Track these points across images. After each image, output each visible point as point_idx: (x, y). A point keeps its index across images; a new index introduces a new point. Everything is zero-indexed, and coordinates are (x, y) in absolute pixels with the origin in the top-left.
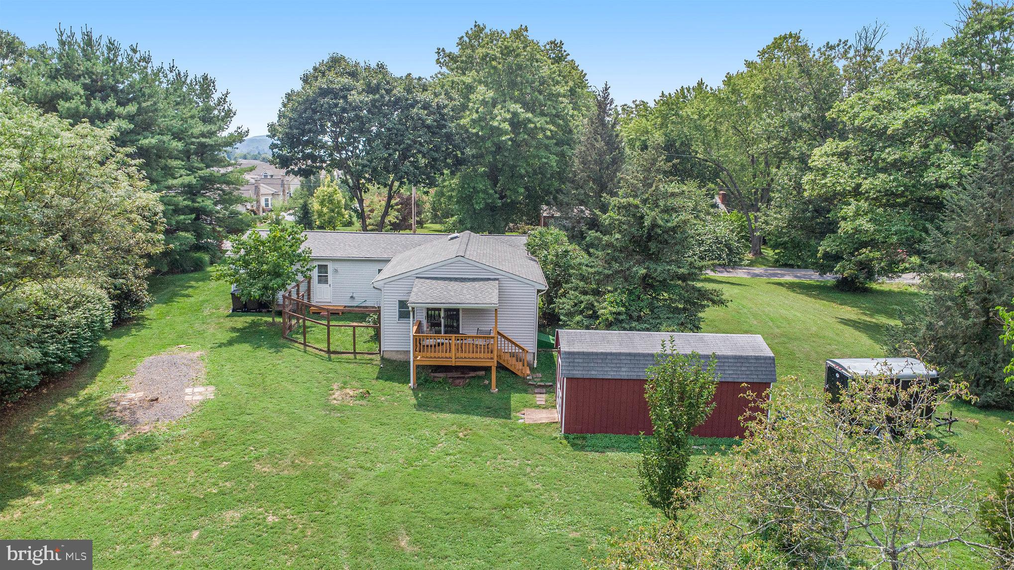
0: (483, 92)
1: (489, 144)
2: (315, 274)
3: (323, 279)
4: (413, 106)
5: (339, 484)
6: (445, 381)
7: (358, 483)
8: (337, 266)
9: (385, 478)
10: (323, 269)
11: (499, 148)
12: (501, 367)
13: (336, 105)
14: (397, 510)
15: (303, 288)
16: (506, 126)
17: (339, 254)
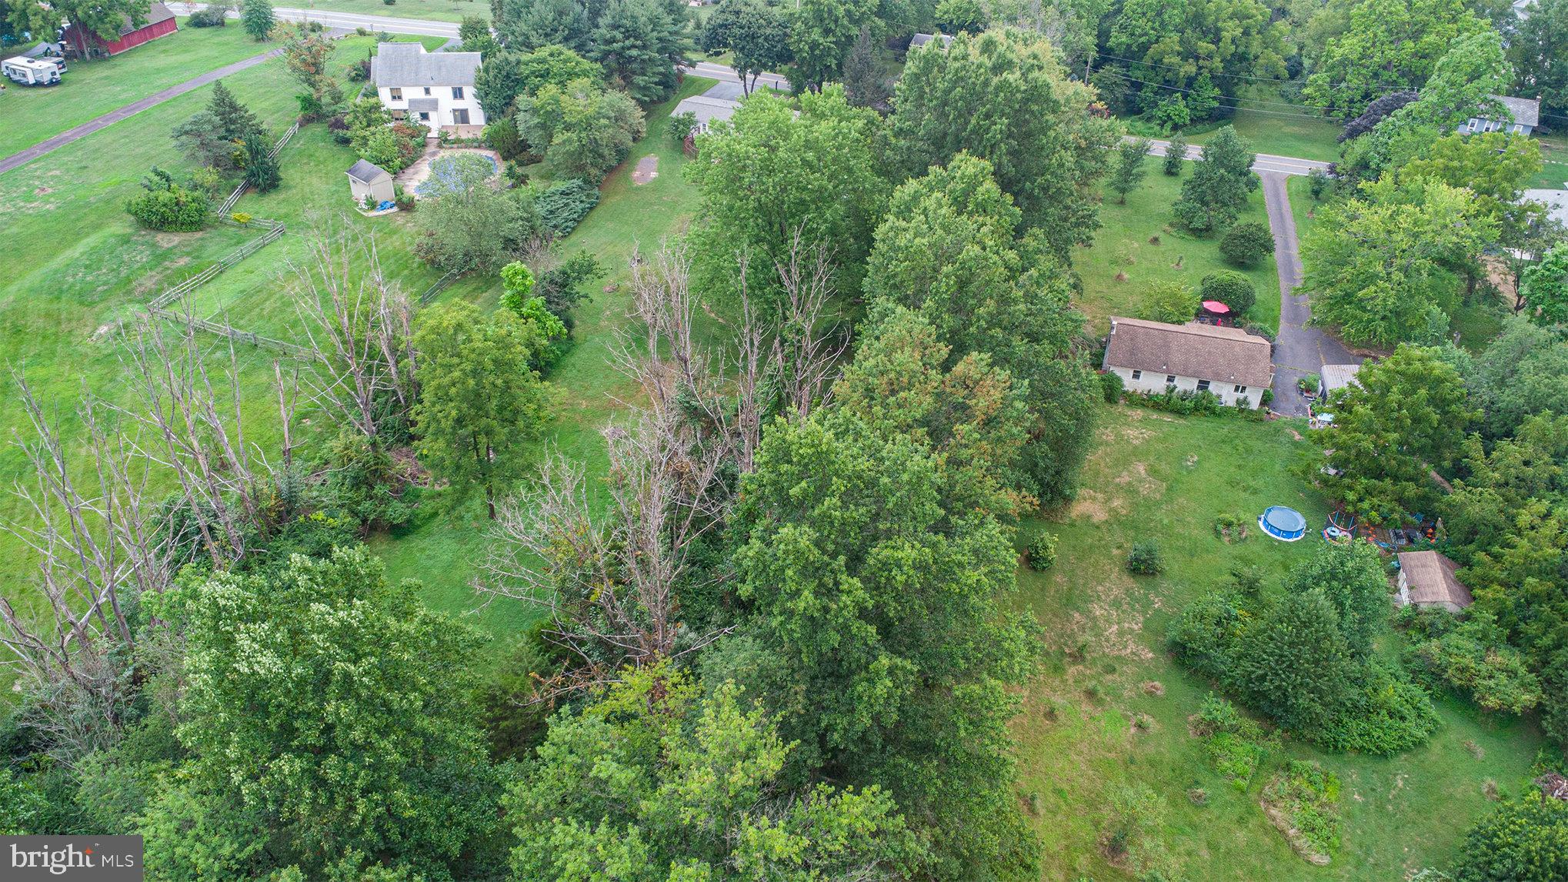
2: (701, 128)
10: (704, 125)
15: (693, 133)
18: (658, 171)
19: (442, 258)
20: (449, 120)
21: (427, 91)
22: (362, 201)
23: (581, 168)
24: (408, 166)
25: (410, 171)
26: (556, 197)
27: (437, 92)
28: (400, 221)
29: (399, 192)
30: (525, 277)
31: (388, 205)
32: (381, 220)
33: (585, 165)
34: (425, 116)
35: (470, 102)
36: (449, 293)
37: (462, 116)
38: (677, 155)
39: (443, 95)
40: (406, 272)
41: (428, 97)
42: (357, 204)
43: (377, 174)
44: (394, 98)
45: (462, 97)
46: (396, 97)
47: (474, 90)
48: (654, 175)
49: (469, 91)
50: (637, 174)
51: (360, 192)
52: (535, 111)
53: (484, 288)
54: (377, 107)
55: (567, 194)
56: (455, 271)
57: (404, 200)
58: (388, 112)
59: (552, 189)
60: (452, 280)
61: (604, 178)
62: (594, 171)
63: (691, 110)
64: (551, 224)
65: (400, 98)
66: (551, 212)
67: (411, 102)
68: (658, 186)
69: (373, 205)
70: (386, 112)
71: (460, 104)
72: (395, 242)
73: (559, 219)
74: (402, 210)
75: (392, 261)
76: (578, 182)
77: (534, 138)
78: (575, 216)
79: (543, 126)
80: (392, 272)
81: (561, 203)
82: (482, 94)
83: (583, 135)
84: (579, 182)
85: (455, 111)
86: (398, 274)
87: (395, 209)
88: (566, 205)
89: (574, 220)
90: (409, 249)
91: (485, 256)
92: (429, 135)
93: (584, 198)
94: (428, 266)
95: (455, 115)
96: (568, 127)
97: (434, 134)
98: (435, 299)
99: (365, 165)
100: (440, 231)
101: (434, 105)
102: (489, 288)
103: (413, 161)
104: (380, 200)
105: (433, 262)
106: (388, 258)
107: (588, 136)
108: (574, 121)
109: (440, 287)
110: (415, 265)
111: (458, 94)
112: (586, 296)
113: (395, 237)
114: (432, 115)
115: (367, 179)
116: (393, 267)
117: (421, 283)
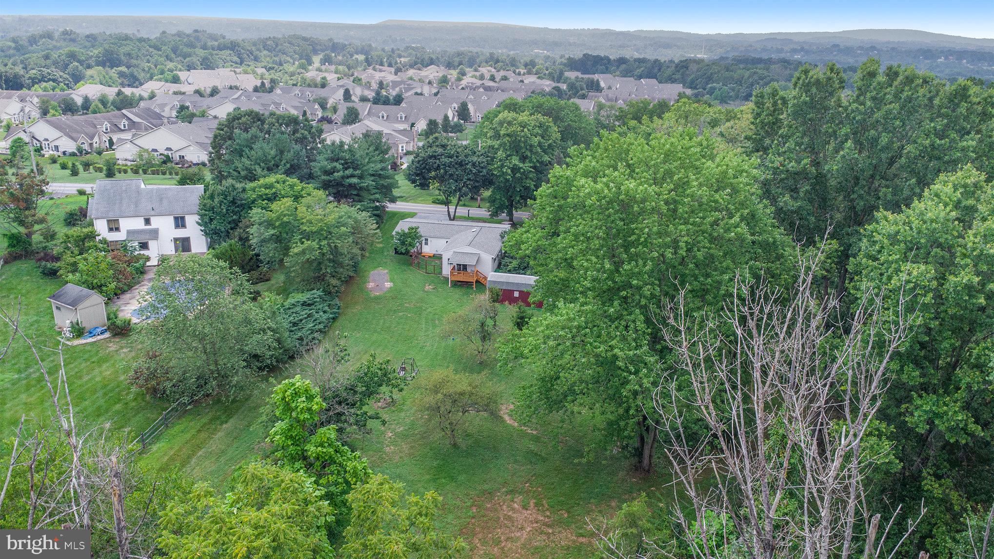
0: (501, 154)
1: (502, 179)
2: (424, 242)
3: (426, 244)
4: (467, 164)
5: (425, 310)
6: (460, 285)
7: (429, 310)
8: (432, 239)
9: (436, 309)
10: (426, 240)
11: (507, 180)
12: (477, 282)
13: (435, 163)
14: (437, 316)
15: (419, 247)
16: (509, 171)
17: (432, 235)
18: (392, 281)
19: (168, 385)
20: (169, 249)
21: (147, 221)
22: (67, 329)
23: (320, 279)
24: (124, 292)
25: (127, 296)
26: (298, 309)
27: (157, 222)
28: (113, 347)
29: (112, 317)
30: (310, 398)
31: (99, 330)
32: (88, 348)
33: (324, 275)
34: (144, 246)
35: (193, 230)
36: (177, 428)
37: (183, 244)
38: (405, 268)
39: (164, 225)
40: (118, 407)
41: (148, 227)
42: (60, 333)
43: (87, 297)
44: (111, 230)
45: (184, 226)
46: (114, 226)
47: (197, 218)
48: (388, 285)
49: (192, 221)
50: (371, 285)
51: (64, 320)
52: (270, 224)
53: (223, 418)
54: (92, 236)
55: (309, 305)
56: (185, 399)
57: (118, 322)
58: (104, 241)
59: (290, 300)
60: (182, 412)
61: (343, 289)
62: (334, 282)
63: (414, 225)
64: (296, 337)
65: (118, 229)
66: (295, 324)
67: (129, 232)
68: (395, 295)
69: (79, 331)
70: (101, 242)
71: (181, 233)
72: (107, 370)
73: (304, 331)
74: (115, 335)
75: (100, 394)
76: (317, 293)
77: (269, 252)
78: (321, 326)
79: (278, 239)
80: (99, 408)
81: (304, 313)
82: (207, 219)
83: (324, 243)
84: (320, 293)
85: (176, 240)
86: (107, 411)
87: (107, 335)
88: (309, 316)
89: (320, 331)
90: (122, 378)
91: (223, 377)
92: (148, 264)
93: (326, 308)
94: (148, 397)
95: (175, 243)
96: (308, 236)
97: (154, 262)
98: (157, 439)
99: (73, 289)
100: (165, 351)
101: (155, 234)
102: (230, 417)
103: (130, 287)
104: (86, 324)
105: (155, 391)
106: (95, 391)
107: (329, 245)
108: (314, 229)
109: (166, 423)
110: (131, 396)
111: (180, 222)
112: (376, 417)
113: (104, 366)
114: (152, 244)
115: (74, 303)
116: (101, 402)
117: (140, 418)
